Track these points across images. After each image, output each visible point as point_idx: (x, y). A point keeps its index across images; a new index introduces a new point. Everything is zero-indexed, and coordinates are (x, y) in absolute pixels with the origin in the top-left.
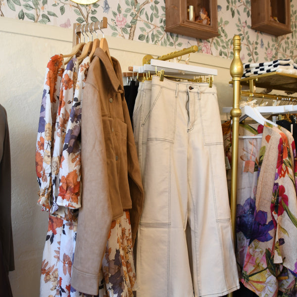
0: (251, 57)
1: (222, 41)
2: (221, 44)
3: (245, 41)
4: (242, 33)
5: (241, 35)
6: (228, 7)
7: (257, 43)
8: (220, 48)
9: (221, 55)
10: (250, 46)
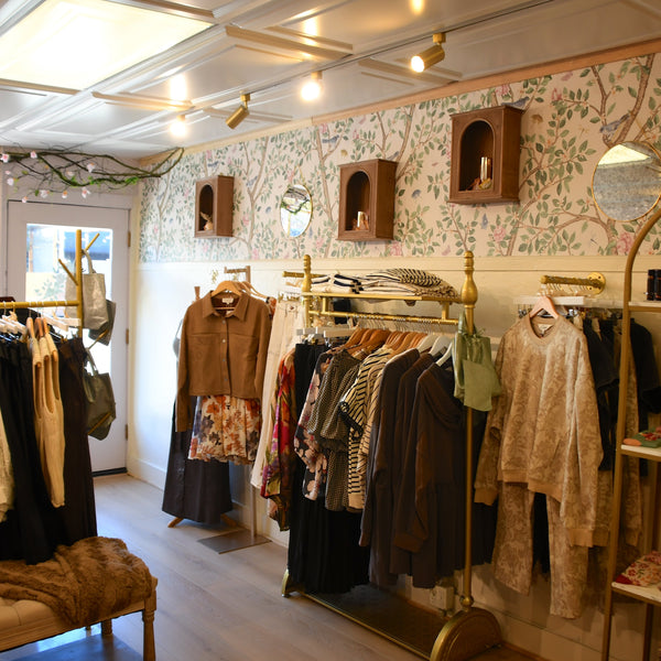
0: (462, 247)
1: (418, 235)
2: (416, 240)
3: (453, 226)
4: (449, 216)
5: (447, 219)
6: (430, 187)
7: (474, 224)
8: (412, 245)
9: (414, 253)
10: (462, 232)
